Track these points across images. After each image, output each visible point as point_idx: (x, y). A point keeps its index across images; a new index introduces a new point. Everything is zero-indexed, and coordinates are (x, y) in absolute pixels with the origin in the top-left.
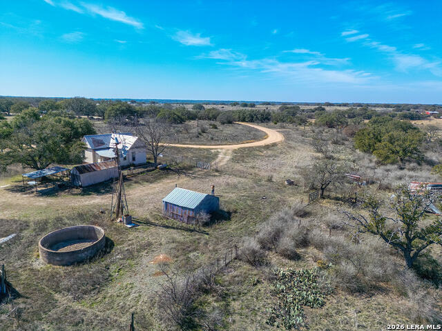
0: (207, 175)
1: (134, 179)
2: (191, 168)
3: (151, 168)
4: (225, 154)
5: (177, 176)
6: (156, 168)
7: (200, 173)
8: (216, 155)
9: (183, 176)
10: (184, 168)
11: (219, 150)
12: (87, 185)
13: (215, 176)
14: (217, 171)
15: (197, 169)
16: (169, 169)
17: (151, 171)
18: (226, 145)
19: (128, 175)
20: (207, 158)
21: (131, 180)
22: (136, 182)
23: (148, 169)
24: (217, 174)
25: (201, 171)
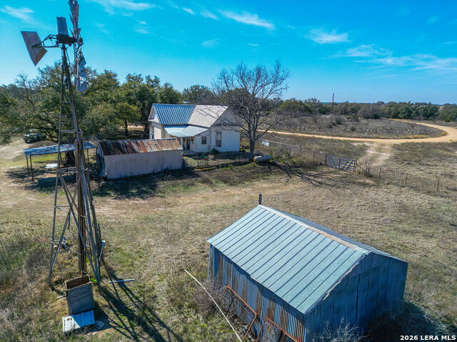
0: (347, 182)
1: (206, 175)
2: (314, 166)
3: (242, 160)
4: (379, 150)
5: (284, 178)
6: (251, 160)
7: (332, 176)
8: (363, 150)
9: (296, 178)
10: (302, 165)
11: (368, 144)
12: (115, 176)
13: (365, 185)
14: (369, 175)
15: (325, 169)
16: (274, 164)
17: (240, 164)
18: (378, 138)
19: (198, 167)
20: (344, 152)
21: (198, 176)
22: (206, 181)
23: (237, 160)
24: (368, 181)
25: (335, 173)
